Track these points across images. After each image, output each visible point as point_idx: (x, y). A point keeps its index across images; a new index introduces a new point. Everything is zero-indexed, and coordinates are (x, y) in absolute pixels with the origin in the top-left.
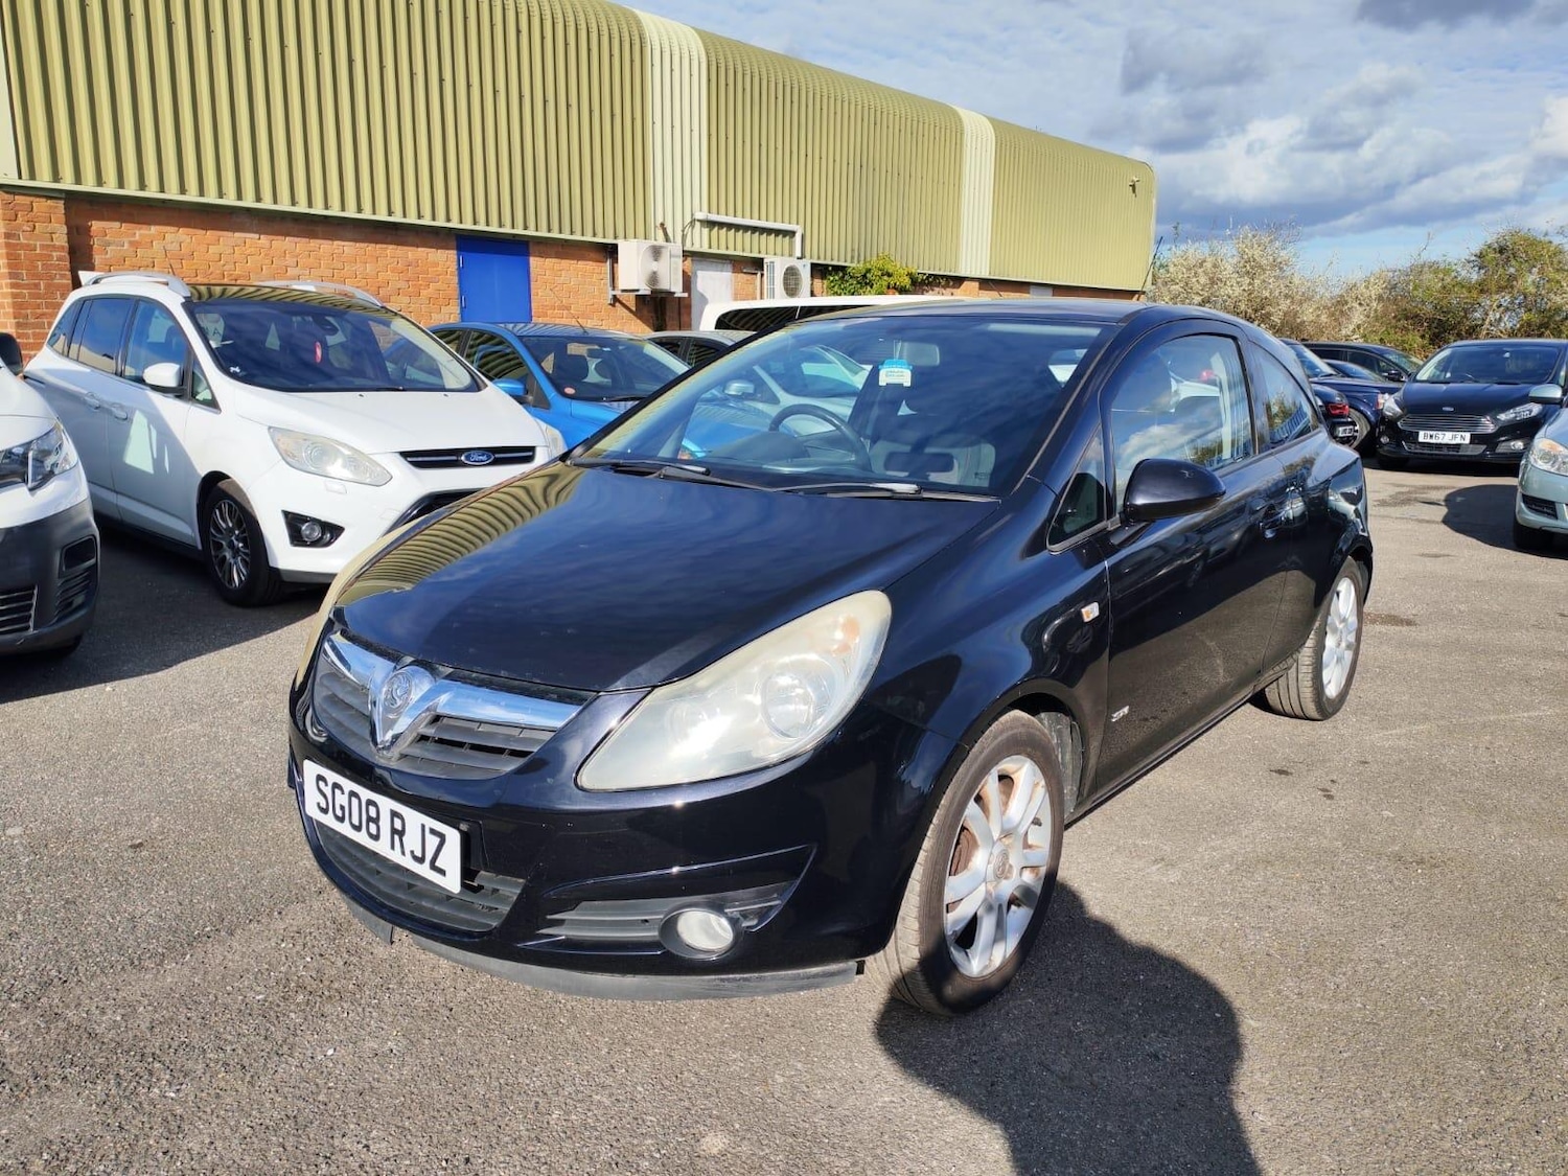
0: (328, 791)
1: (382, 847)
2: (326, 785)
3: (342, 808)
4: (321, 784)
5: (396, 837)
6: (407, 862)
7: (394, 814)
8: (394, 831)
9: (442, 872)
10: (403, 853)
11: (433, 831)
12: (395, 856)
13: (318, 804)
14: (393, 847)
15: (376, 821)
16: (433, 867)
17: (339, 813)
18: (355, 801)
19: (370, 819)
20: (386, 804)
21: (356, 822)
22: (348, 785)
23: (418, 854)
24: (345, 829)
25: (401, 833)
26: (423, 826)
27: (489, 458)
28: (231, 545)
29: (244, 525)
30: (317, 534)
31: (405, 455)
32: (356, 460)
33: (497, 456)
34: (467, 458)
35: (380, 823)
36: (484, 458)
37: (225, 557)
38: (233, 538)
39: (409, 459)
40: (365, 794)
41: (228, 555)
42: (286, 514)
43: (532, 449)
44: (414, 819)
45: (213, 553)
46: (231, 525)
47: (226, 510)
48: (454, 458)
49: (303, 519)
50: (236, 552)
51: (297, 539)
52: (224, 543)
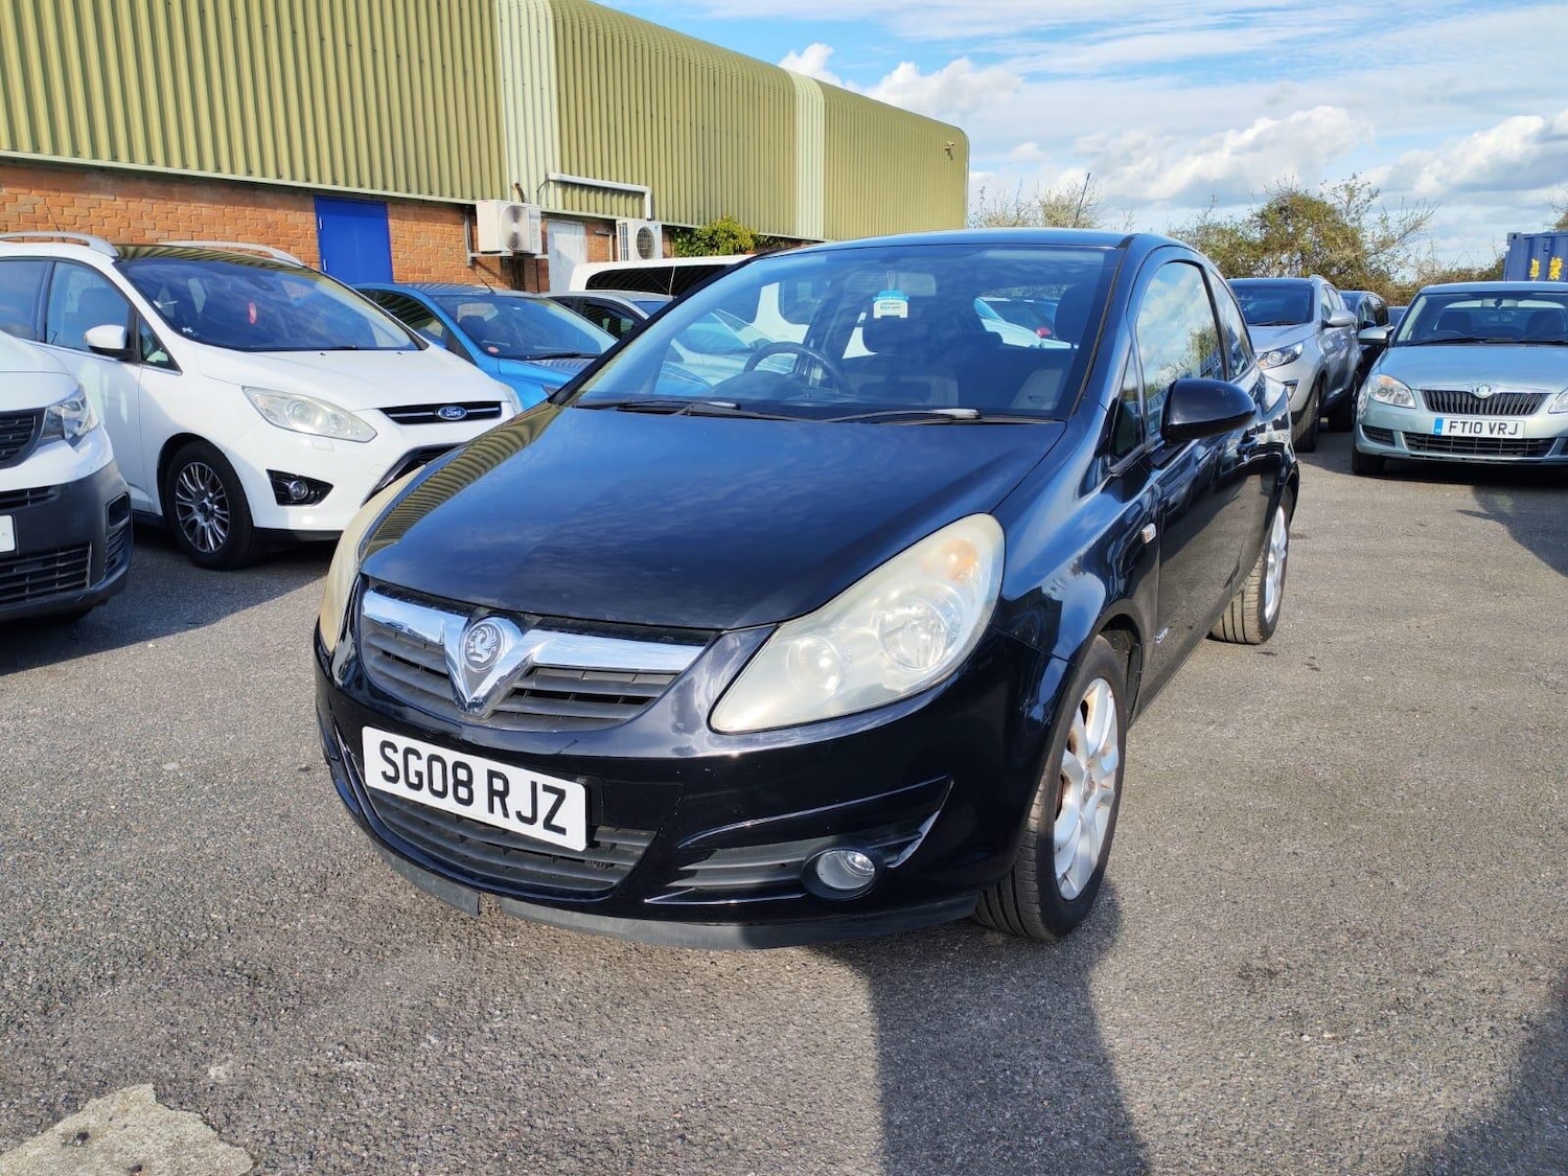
0: (398, 758)
1: (478, 811)
2: (396, 751)
3: (419, 774)
4: (389, 752)
5: (496, 800)
6: (513, 825)
7: (492, 775)
8: (492, 793)
9: (562, 831)
10: (506, 815)
11: (547, 788)
12: (496, 820)
13: (384, 774)
14: (491, 810)
15: (468, 784)
16: (548, 825)
17: (414, 780)
18: (437, 766)
19: (458, 783)
20: (480, 766)
21: (438, 786)
22: (426, 749)
23: (528, 813)
24: (424, 797)
25: (503, 795)
26: (534, 785)
27: (462, 413)
28: (203, 509)
29: (221, 486)
30: (304, 492)
31: (387, 411)
32: (339, 417)
33: (469, 411)
34: (444, 412)
35: (473, 786)
36: (459, 413)
37: (195, 521)
38: (206, 501)
39: (392, 416)
40: (451, 756)
41: (199, 518)
42: (270, 472)
43: (497, 404)
44: (520, 779)
45: (180, 519)
46: (202, 488)
47: (196, 472)
48: (431, 414)
49: (290, 477)
50: (209, 514)
51: (284, 497)
52: (192, 506)
